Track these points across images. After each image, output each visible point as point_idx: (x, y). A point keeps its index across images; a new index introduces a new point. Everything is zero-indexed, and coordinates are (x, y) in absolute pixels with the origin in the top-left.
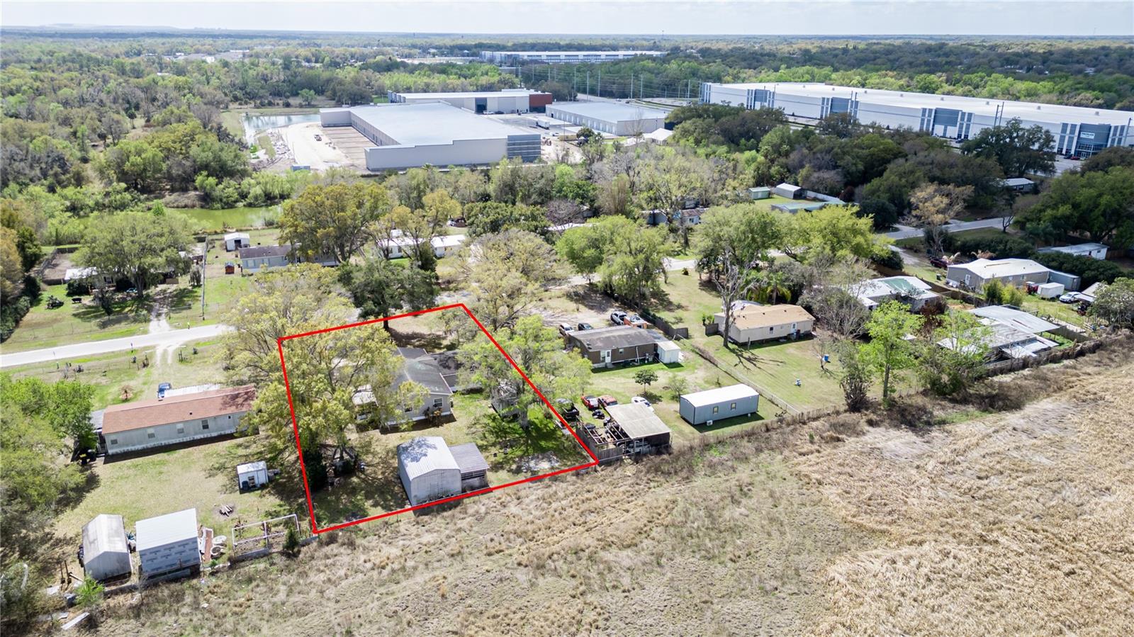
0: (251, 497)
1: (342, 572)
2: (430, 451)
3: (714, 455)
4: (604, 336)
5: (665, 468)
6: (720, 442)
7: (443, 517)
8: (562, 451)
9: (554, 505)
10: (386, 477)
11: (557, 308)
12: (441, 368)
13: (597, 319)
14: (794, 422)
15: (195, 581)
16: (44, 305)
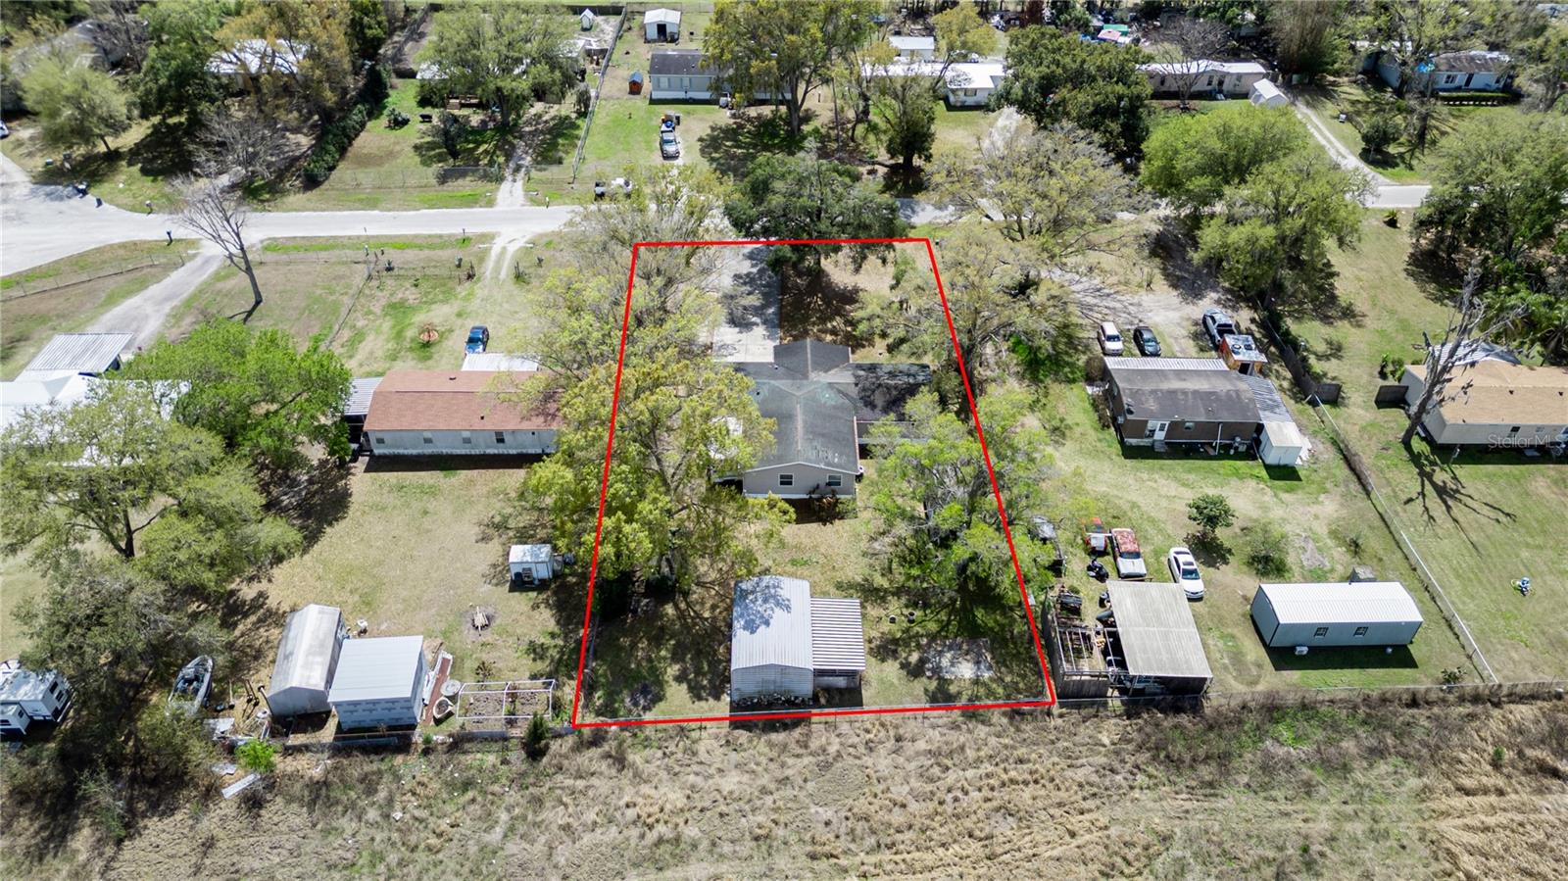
0: (522, 601)
1: (591, 816)
2: (778, 615)
3: (1283, 744)
4: (1166, 386)
5: (1178, 749)
6: (1307, 708)
7: (771, 745)
8: (1004, 642)
9: (951, 777)
10: (714, 618)
11: (1112, 273)
12: (860, 404)
13: (1174, 316)
14: (1476, 699)
15: (399, 759)
16: (384, 121)
